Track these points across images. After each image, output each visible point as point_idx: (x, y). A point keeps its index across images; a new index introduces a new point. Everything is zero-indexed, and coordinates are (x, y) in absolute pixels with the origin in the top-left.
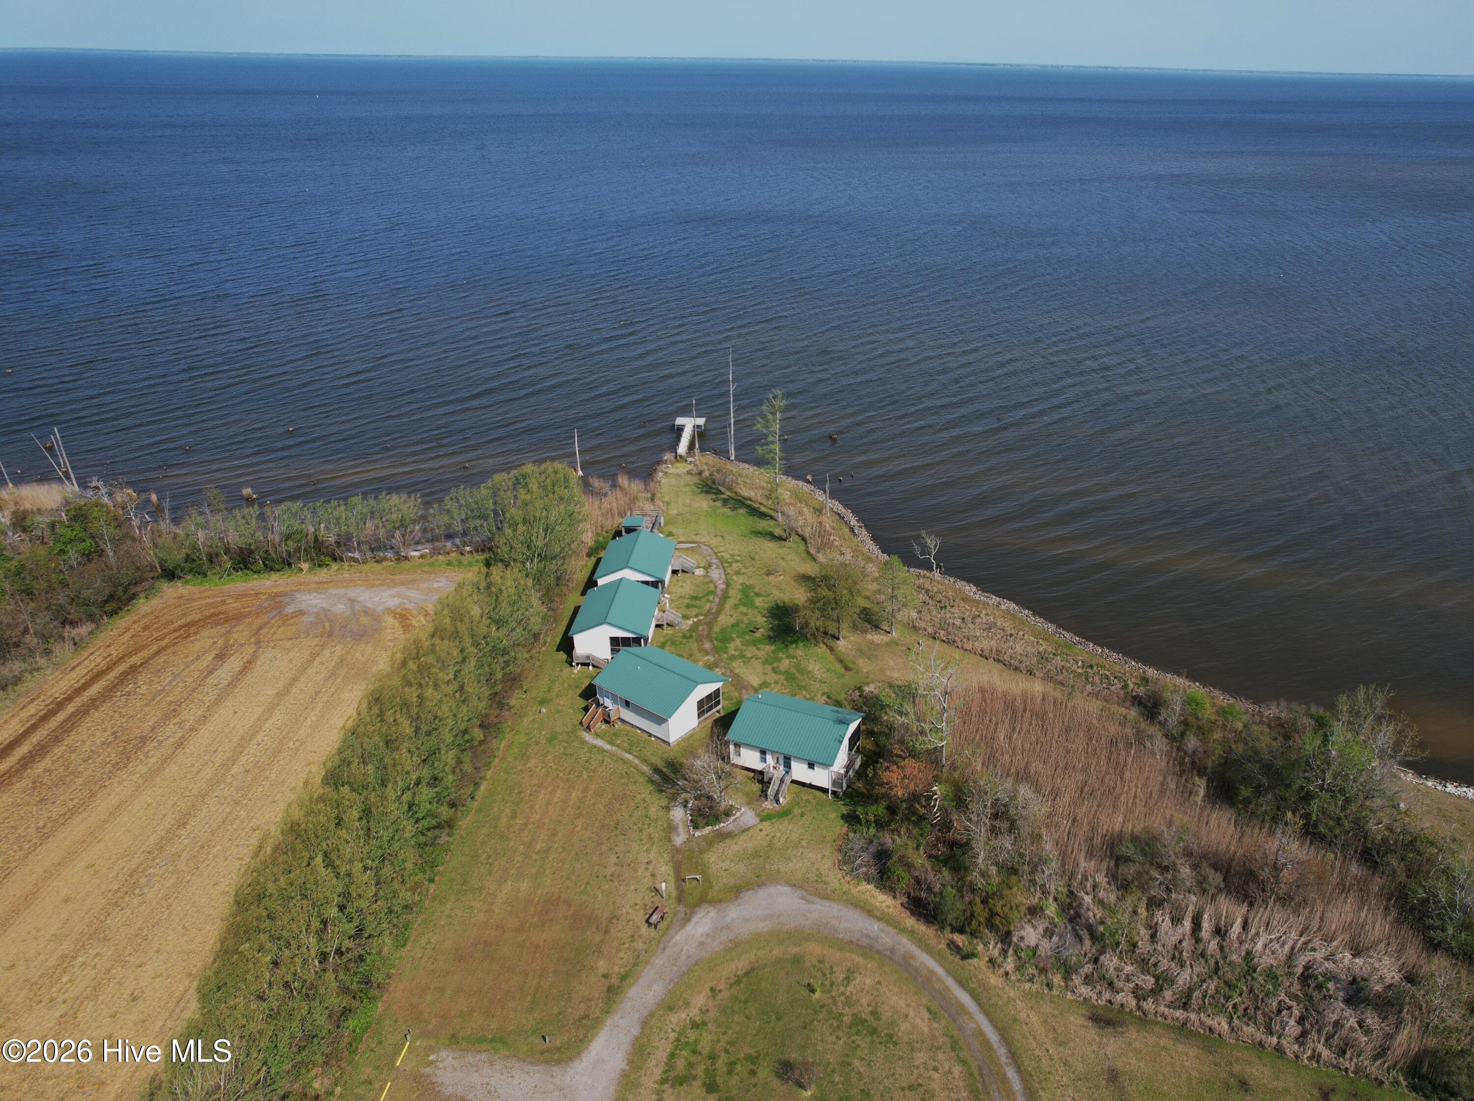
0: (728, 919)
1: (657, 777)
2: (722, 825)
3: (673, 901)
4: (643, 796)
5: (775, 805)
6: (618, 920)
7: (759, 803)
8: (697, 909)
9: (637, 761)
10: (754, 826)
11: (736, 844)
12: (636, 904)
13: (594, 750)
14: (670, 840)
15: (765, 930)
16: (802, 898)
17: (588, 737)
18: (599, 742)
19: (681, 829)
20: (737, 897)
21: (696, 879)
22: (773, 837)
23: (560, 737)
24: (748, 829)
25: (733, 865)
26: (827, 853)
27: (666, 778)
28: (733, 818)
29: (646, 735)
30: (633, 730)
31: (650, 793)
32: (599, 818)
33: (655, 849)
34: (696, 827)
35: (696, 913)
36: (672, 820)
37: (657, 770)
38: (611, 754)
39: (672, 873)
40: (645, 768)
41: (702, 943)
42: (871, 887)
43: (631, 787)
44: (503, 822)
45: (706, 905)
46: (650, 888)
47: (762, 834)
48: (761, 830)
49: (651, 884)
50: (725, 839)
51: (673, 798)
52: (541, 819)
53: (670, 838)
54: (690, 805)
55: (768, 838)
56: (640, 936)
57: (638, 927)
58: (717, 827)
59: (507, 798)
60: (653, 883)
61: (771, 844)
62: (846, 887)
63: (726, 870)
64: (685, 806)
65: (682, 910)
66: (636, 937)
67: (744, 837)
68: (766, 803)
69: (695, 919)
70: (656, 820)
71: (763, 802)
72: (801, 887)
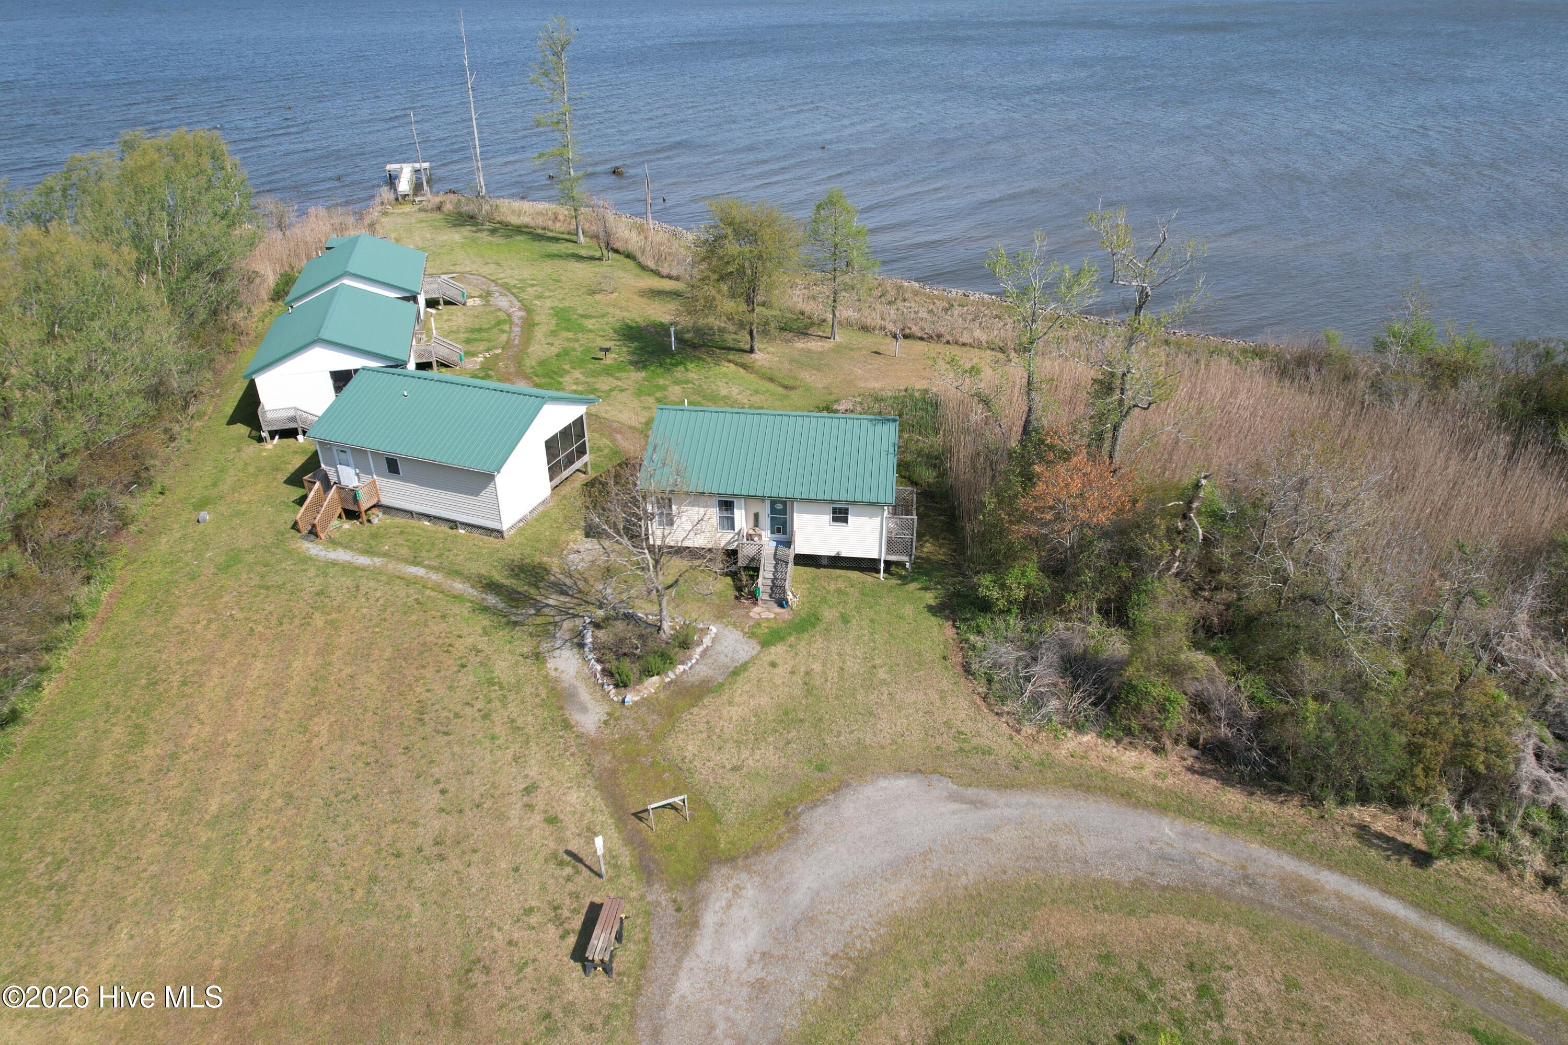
0: (800, 897)
1: (492, 600)
2: (681, 668)
3: (630, 879)
4: (470, 640)
5: (778, 610)
6: (487, 970)
7: (742, 612)
8: (703, 887)
9: (435, 577)
10: (753, 659)
11: (730, 703)
12: (529, 911)
13: (332, 571)
14: (567, 725)
15: (911, 903)
16: (953, 798)
17: (313, 549)
18: (341, 555)
19: (584, 694)
20: (794, 831)
21: (672, 806)
22: (807, 673)
23: (250, 558)
24: (744, 667)
25: (745, 754)
26: (946, 685)
27: (514, 598)
28: (699, 650)
29: (444, 528)
30: (414, 522)
31: (485, 632)
32: (371, 705)
33: (536, 755)
34: (622, 684)
35: (705, 897)
36: (557, 680)
37: (491, 586)
38: (375, 574)
39: (599, 803)
40: (459, 586)
41: (760, 986)
42: (1088, 738)
43: (438, 628)
44: (105, 762)
45: (725, 870)
46: (555, 855)
47: (780, 670)
48: (773, 665)
49: (552, 845)
50: (700, 697)
51: (547, 632)
52: (215, 734)
53: (565, 721)
54: (589, 640)
55: (798, 679)
56: (569, 1009)
57: (555, 981)
58: (671, 675)
59: (115, 701)
60: (561, 840)
61: (808, 689)
62: (1036, 751)
63: (735, 769)
64: (581, 646)
65: (664, 899)
66: (558, 1014)
67: (741, 686)
68: (757, 609)
69: (709, 918)
70: (517, 687)
71: (749, 609)
72: (935, 771)
